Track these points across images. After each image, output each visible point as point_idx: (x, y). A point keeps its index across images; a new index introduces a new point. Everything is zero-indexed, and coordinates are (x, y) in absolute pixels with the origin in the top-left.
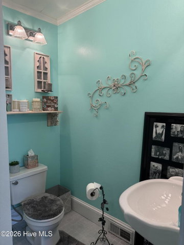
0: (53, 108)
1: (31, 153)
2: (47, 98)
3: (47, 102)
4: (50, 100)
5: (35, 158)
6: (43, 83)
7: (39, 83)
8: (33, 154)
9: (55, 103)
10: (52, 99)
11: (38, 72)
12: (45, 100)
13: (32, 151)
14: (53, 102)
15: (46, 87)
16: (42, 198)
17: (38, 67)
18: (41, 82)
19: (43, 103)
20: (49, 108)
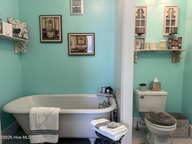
0: (177, 47)
1: (156, 80)
2: (173, 39)
3: (172, 43)
4: (175, 40)
5: (159, 84)
6: (170, 28)
7: (167, 29)
8: (157, 81)
9: (179, 43)
10: (176, 39)
11: (167, 20)
12: (170, 41)
13: (157, 79)
14: (178, 42)
15: (173, 31)
16: (160, 113)
17: (167, 17)
18: (169, 27)
19: (169, 43)
20: (173, 47)
